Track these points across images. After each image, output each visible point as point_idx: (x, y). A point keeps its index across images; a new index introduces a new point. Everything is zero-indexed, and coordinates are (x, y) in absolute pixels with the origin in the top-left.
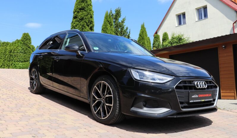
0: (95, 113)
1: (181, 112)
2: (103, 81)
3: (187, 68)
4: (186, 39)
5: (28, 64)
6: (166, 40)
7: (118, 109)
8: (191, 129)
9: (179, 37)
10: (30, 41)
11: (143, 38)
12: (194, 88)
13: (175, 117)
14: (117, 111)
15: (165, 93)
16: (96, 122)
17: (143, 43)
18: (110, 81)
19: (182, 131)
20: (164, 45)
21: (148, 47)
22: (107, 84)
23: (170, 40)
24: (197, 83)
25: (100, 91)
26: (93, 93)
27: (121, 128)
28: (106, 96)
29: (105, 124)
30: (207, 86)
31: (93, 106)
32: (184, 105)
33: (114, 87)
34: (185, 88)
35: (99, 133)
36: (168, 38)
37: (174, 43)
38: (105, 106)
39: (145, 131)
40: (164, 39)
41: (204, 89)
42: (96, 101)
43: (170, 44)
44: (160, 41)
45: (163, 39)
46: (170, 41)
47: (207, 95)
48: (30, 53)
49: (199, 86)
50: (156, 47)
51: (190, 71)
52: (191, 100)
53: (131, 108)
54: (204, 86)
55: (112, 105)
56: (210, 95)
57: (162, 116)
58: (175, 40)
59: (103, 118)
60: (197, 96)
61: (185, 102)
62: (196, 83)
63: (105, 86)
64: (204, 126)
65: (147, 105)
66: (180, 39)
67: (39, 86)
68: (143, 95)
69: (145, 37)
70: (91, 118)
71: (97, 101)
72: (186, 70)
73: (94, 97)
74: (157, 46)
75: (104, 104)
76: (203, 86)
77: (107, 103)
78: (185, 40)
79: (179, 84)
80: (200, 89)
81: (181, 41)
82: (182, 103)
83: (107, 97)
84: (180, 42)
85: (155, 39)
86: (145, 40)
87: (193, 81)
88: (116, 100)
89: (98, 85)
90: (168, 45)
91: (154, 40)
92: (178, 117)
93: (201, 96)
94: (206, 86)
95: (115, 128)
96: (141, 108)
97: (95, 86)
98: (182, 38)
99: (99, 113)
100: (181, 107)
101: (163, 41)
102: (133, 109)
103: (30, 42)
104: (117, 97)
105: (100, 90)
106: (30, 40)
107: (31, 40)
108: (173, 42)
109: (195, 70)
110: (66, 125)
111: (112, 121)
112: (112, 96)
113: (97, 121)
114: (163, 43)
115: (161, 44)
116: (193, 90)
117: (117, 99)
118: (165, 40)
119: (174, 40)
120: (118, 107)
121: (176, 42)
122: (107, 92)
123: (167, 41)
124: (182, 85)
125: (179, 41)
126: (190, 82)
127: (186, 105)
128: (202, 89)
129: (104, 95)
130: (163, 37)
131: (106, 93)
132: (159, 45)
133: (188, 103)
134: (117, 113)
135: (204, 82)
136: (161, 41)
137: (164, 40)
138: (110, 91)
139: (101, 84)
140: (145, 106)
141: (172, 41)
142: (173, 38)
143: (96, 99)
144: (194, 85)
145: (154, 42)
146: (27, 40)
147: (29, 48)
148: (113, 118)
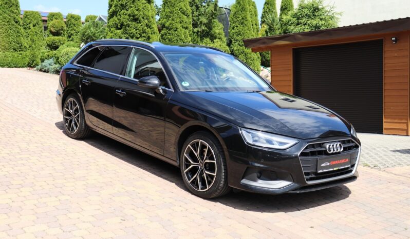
0: (189, 182)
1: (306, 185)
2: (201, 141)
3: (316, 118)
4: (328, 9)
5: (18, 56)
6: (288, 9)
7: (223, 180)
8: (319, 205)
9: (313, 5)
10: (17, 9)
11: (243, 9)
12: (325, 153)
13: (298, 192)
14: (222, 182)
15: (286, 159)
16: (190, 195)
17: (243, 19)
18: (212, 142)
19: (307, 208)
20: (284, 20)
21: (252, 25)
22: (208, 145)
23: (296, 11)
24: (330, 146)
25: (197, 153)
26: (185, 154)
27: (226, 204)
28: (206, 161)
29: (204, 198)
30: (344, 148)
31: (185, 172)
32: (310, 176)
33: (218, 150)
34: (313, 153)
35: (200, 212)
36: (292, 6)
37: (302, 17)
38: (205, 174)
39: (258, 208)
40: (284, 7)
41: (339, 153)
42: (190, 165)
43: (294, 19)
44: (276, 13)
45: (282, 7)
46: (296, 14)
47: (343, 161)
48: (19, 34)
49: (332, 150)
50: (268, 25)
51: (321, 124)
52: (320, 169)
53: (242, 179)
54: (339, 149)
55: (215, 174)
56: (347, 160)
57: (281, 191)
58: (306, 11)
59: (200, 190)
60: (328, 164)
61: (312, 173)
62: (327, 146)
63: (204, 146)
64: (338, 200)
65: (262, 177)
66: (315, 10)
67: (83, 128)
68: (256, 164)
69: (248, 6)
70: (181, 188)
71: (192, 166)
72: (316, 123)
73: (186, 159)
74: (270, 22)
75: (202, 170)
76: (337, 150)
77: (207, 170)
78: (324, 11)
79: (305, 149)
80: (332, 154)
81: (317, 14)
82: (307, 174)
83: (206, 163)
84: (315, 16)
85: (266, 7)
86: (248, 13)
87: (323, 143)
88: (221, 168)
89: (194, 144)
90: (291, 21)
91: (264, 8)
92: (302, 192)
93: (334, 163)
94: (342, 149)
95: (218, 204)
96: (255, 181)
97: (189, 145)
98: (320, 7)
99: (195, 182)
100: (305, 173)
101: (281, 10)
102: (244, 181)
103: (17, 11)
104: (222, 164)
105: (196, 151)
106: (17, 6)
107: (19, 7)
108: (301, 15)
109: (329, 120)
110: (153, 200)
111: (214, 195)
112: (215, 162)
113: (193, 194)
114: (281, 15)
115: (278, 16)
116: (324, 157)
117: (223, 167)
118: (286, 9)
119: (303, 10)
120: (223, 177)
121: (306, 15)
122: (207, 155)
123: (290, 13)
124: (308, 150)
125: (313, 12)
126: (320, 145)
127: (313, 176)
128: (336, 153)
129: (202, 159)
130: (282, 2)
131: (206, 158)
132: (273, 20)
133: (316, 174)
134: (221, 185)
135: (339, 143)
136: (278, 11)
137: (284, 9)
138: (212, 155)
139: (197, 143)
140: (260, 178)
141: (299, 13)
142: (302, 7)
143: (190, 162)
144: (325, 149)
145: (264, 12)
146: (12, 6)
147: (16, 22)
148: (216, 192)
